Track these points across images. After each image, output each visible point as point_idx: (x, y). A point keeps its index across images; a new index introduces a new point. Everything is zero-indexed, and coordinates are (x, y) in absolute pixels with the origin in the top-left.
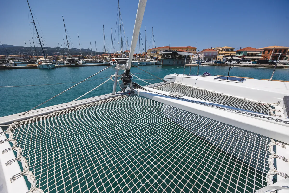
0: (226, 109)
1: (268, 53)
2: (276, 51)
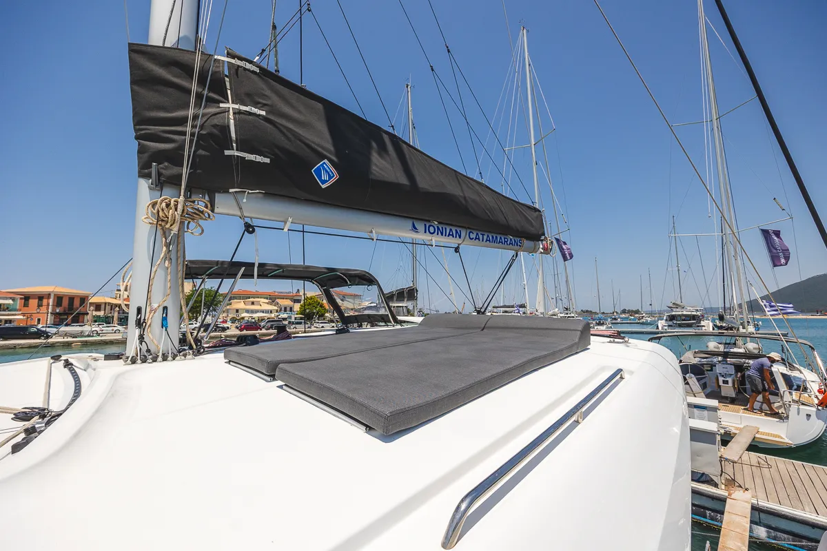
1: (40, 306)
2: (59, 299)
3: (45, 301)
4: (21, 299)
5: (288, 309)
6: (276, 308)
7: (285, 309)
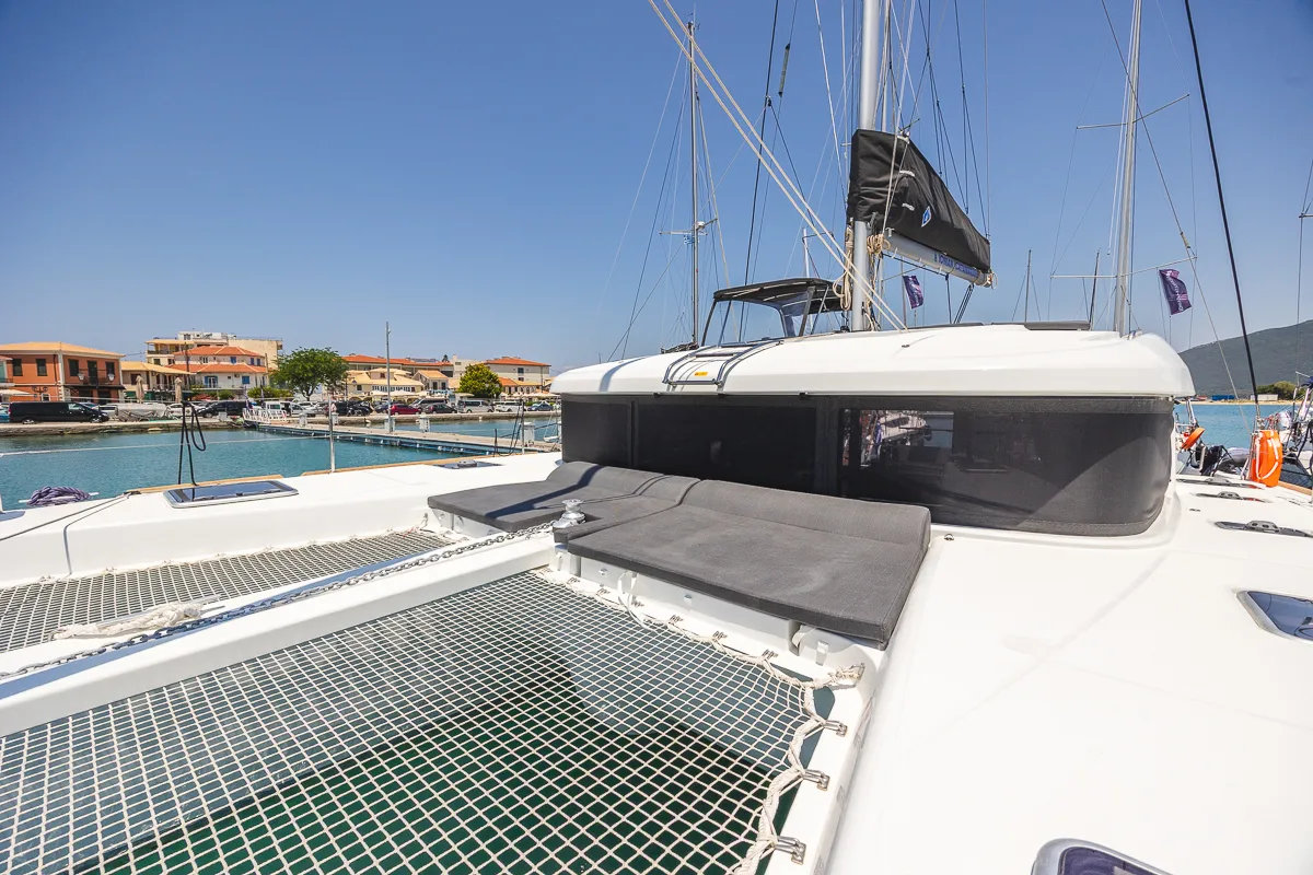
0: (352, 582)
1: (42, 372)
2: (73, 364)
3: (49, 366)
4: (8, 362)
5: (439, 385)
6: (419, 383)
7: (435, 385)
